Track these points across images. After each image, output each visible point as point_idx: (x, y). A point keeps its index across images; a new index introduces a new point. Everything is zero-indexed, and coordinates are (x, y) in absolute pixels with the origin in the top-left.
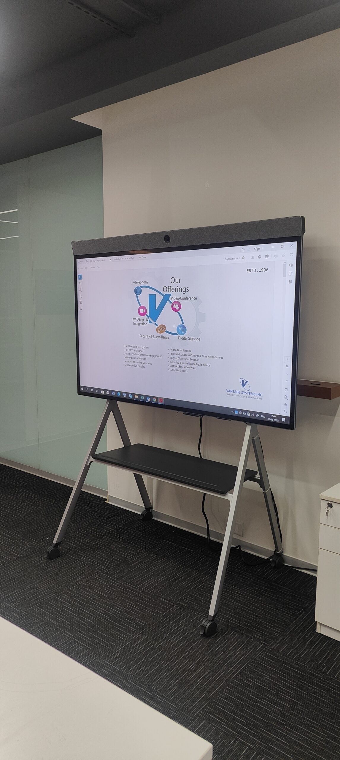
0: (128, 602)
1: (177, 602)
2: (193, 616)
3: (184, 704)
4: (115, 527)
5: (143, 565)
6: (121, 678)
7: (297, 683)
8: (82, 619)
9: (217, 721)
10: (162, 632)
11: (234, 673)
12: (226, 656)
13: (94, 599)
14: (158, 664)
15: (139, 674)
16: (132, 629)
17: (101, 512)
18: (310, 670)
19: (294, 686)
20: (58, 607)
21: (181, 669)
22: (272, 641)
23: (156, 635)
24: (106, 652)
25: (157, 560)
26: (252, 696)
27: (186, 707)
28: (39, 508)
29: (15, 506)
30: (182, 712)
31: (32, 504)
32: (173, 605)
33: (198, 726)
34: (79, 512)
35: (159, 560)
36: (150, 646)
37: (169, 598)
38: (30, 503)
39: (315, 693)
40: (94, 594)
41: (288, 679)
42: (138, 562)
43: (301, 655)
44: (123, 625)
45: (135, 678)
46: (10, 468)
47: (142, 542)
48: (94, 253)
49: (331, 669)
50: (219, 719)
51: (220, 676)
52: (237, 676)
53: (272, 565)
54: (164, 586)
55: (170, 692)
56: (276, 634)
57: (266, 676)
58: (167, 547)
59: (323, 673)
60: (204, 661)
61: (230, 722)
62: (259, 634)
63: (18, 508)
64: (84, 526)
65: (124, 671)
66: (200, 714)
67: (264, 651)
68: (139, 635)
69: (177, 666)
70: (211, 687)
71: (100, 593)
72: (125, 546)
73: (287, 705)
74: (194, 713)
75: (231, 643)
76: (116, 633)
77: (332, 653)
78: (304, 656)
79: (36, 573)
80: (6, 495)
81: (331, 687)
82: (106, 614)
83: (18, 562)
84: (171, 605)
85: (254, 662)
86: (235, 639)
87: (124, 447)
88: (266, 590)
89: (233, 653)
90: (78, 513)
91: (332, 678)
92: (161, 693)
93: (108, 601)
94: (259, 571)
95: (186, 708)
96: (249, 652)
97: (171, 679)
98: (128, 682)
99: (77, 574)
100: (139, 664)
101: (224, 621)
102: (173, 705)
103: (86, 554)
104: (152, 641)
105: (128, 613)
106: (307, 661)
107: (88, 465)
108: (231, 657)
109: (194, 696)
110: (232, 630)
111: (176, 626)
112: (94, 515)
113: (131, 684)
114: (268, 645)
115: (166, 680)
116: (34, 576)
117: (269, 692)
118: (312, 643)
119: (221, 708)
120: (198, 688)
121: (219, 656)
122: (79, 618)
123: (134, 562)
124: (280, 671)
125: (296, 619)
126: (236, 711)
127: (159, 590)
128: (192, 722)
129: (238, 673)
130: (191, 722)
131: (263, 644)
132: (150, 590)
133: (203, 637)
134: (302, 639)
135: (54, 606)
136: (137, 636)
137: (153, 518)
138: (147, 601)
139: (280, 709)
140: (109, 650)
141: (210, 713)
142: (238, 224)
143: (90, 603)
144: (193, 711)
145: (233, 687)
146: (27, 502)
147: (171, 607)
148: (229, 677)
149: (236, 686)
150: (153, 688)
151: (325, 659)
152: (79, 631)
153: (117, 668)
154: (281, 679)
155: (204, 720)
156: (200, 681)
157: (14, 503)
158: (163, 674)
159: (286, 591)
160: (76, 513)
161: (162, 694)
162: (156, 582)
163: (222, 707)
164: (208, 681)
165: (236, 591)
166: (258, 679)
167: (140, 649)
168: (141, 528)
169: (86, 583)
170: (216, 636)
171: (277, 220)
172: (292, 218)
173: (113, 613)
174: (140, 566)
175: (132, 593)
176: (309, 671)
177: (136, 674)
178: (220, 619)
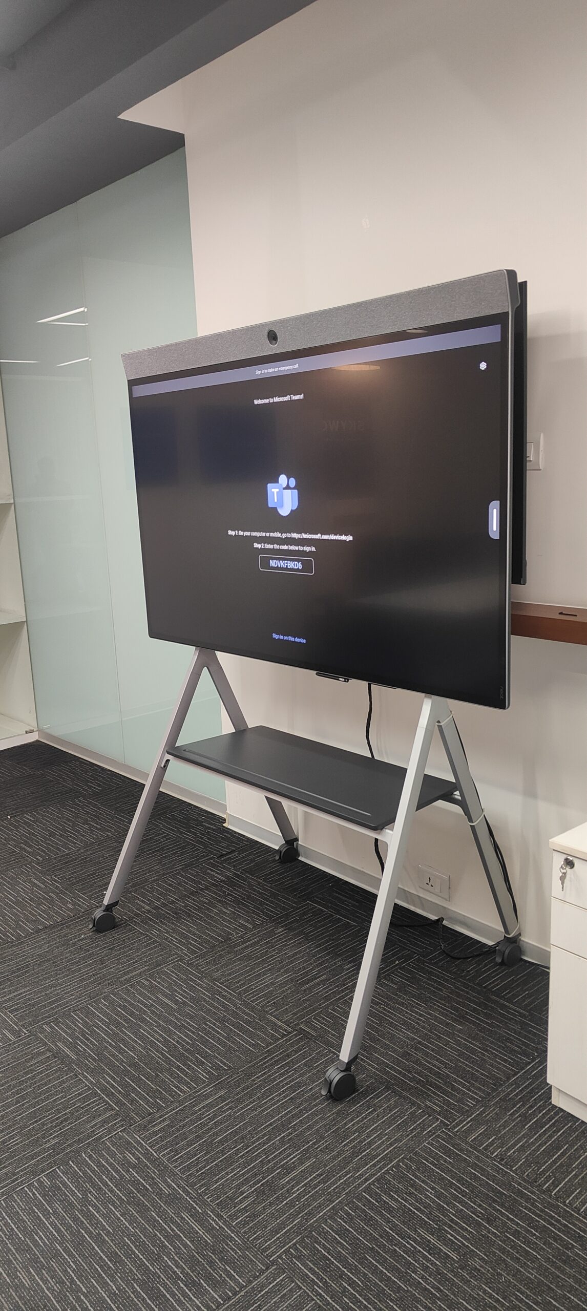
0: (210, 1021)
1: (298, 1024)
2: (322, 1056)
3: (255, 1235)
4: (228, 874)
5: (258, 949)
6: (154, 1173)
7: (485, 1209)
8: (120, 1051)
9: (308, 1278)
10: (255, 1084)
11: (367, 1180)
12: (361, 1142)
13: (153, 1012)
14: (230, 1149)
15: (188, 1168)
16: (203, 1075)
17: (211, 844)
18: (519, 1184)
19: (478, 1217)
20: (86, 1024)
21: (269, 1162)
22: (459, 1117)
23: (244, 1089)
24: (143, 1119)
25: (286, 941)
26: (390, 1229)
27: (258, 1242)
28: (108, 835)
29: (68, 831)
30: (247, 1253)
31: (98, 826)
32: (290, 1032)
33: (270, 1283)
34: (173, 844)
35: (290, 940)
36: (225, 1111)
37: (287, 1017)
38: (96, 825)
39: (516, 1234)
40: (154, 1001)
41: (469, 1198)
42: (251, 942)
43: (509, 1149)
44: (189, 1067)
45: (180, 1175)
46: (81, 760)
47: (267, 905)
48: (158, 374)
49: (562, 1184)
50: (314, 1273)
51: (339, 1183)
52: (372, 1186)
53: (497, 959)
54: (283, 992)
55: (237, 1208)
56: (471, 1103)
57: (428, 1191)
58: (311, 916)
59: (544, 1192)
60: (317, 1148)
61: (332, 1282)
62: (437, 1100)
63: (72, 833)
64: (175, 869)
65: (164, 1159)
66: (279, 1260)
67: (438, 1136)
68: (211, 1088)
69: (264, 1157)
70: (315, 1204)
71: (166, 1001)
72: (237, 911)
73: (454, 1256)
74: (268, 1257)
75: (378, 1116)
76: (172, 1082)
77: (573, 1150)
78: (514, 1153)
79: (67, 958)
80: (60, 810)
81: (552, 1224)
82: (166, 1042)
83: (43, 934)
84: (286, 1030)
85: (411, 1159)
86: (388, 1107)
87: (234, 731)
88: (474, 1010)
89: (375, 1138)
90: (171, 845)
91: (559, 1204)
92: (219, 1210)
93: (177, 1018)
94: (471, 970)
95: (256, 1245)
96: (408, 1136)
97: (247, 1181)
98: (165, 1182)
99: (136, 961)
100: (195, 1148)
101: (377, 1069)
102: (235, 1235)
103: (164, 924)
104: (233, 1102)
105: (205, 1042)
106: (518, 1164)
107: (162, 766)
108: (370, 1144)
109: (278, 1221)
110: (388, 1088)
111: (283, 1074)
112: (197, 850)
113: (169, 1186)
114: (449, 1125)
115: (235, 1183)
116: (63, 962)
117: (424, 1224)
118: (539, 1125)
119: (323, 1251)
120: (291, 1205)
121: (348, 1141)
122: (116, 1048)
123: (243, 943)
124: (458, 1181)
125: (519, 1072)
126: (350, 1260)
127: (273, 1000)
128: (260, 1274)
129: (375, 1179)
130: (258, 1274)
131: (438, 1122)
132: (257, 1000)
133: (328, 1100)
134: (520, 1116)
135: (80, 1023)
136: (209, 1090)
137: (300, 858)
138: (246, 1022)
139: (438, 1263)
140: (149, 1115)
141: (299, 1258)
142: (391, 297)
143: (143, 1020)
144: (267, 1253)
145: (357, 1207)
146: (92, 823)
147: (285, 1035)
148: (355, 1186)
149: (364, 1206)
150: (208, 1198)
151: (555, 1162)
152: (109, 1075)
153: (153, 1152)
154: (455, 1198)
155: (284, 1272)
156: (298, 1190)
157: (69, 825)
158: (233, 1170)
159: (512, 1014)
160: (167, 846)
161: (220, 1212)
162: (273, 984)
163: (325, 1248)
164: (313, 1192)
165: (417, 1008)
166: (411, 1194)
167: (205, 1117)
168: (274, 876)
169: (148, 980)
170: (353, 1098)
171: (461, 282)
172: (489, 276)
173: (177, 1042)
174: (251, 952)
175: (223, 1005)
176: (516, 1186)
177: (185, 1167)
178: (370, 1065)
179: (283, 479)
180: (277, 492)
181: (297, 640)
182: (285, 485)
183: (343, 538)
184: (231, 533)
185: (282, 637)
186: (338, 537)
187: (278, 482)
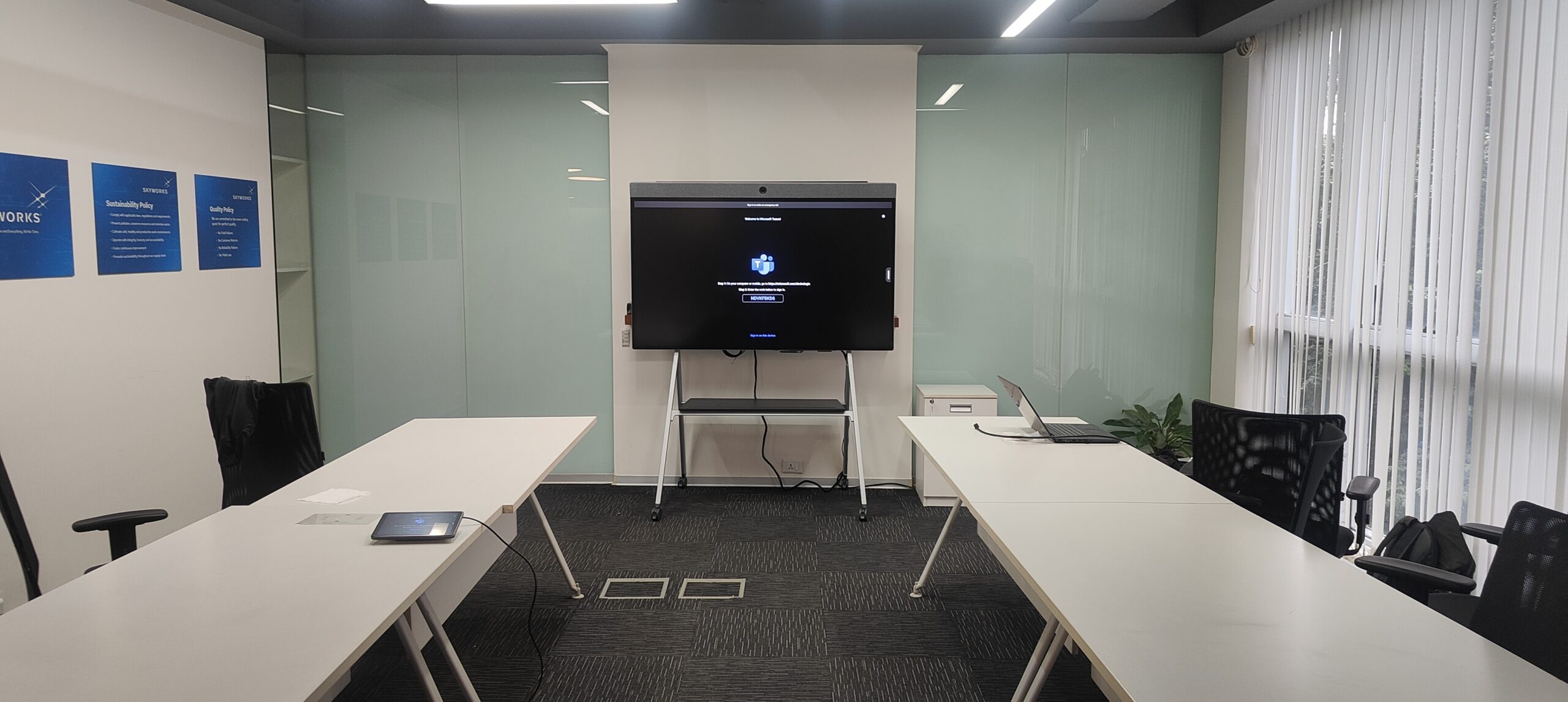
17: (624, 492)
34: (602, 495)
35: (751, 503)
47: (713, 499)
58: (741, 497)
62: (893, 514)
64: (632, 501)
67: (909, 518)
72: (704, 503)
84: (811, 517)
96: (901, 520)
103: (681, 513)
110: (874, 516)
112: (622, 495)
114: (907, 516)
131: (903, 516)
137: (688, 485)
147: (814, 517)
179: (764, 257)
180: (759, 264)
181: (769, 336)
182: (766, 259)
183: (804, 284)
184: (719, 283)
185: (757, 336)
186: (801, 284)
187: (760, 258)
